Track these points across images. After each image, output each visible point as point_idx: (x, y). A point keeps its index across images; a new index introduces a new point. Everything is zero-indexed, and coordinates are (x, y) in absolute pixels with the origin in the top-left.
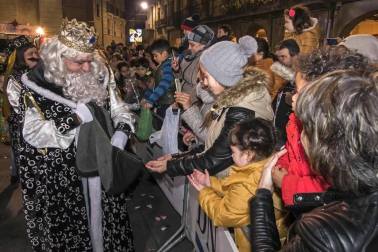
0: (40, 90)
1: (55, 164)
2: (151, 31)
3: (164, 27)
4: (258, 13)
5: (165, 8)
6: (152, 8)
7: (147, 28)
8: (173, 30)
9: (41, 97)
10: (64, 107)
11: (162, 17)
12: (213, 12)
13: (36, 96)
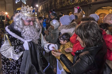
0: (11, 33)
1: (13, 66)
2: (39, 13)
3: (43, 12)
4: (69, 8)
5: (43, 6)
6: (39, 6)
7: (38, 12)
8: (46, 13)
9: (11, 36)
10: (20, 41)
11: (42, 9)
12: (57, 8)
13: (9, 35)
